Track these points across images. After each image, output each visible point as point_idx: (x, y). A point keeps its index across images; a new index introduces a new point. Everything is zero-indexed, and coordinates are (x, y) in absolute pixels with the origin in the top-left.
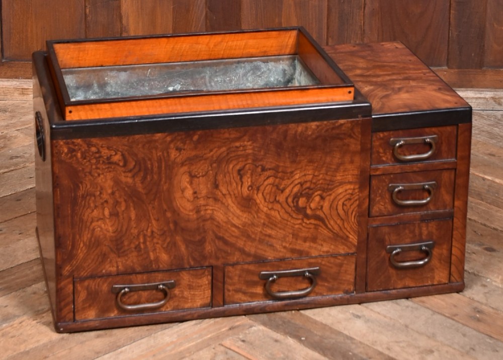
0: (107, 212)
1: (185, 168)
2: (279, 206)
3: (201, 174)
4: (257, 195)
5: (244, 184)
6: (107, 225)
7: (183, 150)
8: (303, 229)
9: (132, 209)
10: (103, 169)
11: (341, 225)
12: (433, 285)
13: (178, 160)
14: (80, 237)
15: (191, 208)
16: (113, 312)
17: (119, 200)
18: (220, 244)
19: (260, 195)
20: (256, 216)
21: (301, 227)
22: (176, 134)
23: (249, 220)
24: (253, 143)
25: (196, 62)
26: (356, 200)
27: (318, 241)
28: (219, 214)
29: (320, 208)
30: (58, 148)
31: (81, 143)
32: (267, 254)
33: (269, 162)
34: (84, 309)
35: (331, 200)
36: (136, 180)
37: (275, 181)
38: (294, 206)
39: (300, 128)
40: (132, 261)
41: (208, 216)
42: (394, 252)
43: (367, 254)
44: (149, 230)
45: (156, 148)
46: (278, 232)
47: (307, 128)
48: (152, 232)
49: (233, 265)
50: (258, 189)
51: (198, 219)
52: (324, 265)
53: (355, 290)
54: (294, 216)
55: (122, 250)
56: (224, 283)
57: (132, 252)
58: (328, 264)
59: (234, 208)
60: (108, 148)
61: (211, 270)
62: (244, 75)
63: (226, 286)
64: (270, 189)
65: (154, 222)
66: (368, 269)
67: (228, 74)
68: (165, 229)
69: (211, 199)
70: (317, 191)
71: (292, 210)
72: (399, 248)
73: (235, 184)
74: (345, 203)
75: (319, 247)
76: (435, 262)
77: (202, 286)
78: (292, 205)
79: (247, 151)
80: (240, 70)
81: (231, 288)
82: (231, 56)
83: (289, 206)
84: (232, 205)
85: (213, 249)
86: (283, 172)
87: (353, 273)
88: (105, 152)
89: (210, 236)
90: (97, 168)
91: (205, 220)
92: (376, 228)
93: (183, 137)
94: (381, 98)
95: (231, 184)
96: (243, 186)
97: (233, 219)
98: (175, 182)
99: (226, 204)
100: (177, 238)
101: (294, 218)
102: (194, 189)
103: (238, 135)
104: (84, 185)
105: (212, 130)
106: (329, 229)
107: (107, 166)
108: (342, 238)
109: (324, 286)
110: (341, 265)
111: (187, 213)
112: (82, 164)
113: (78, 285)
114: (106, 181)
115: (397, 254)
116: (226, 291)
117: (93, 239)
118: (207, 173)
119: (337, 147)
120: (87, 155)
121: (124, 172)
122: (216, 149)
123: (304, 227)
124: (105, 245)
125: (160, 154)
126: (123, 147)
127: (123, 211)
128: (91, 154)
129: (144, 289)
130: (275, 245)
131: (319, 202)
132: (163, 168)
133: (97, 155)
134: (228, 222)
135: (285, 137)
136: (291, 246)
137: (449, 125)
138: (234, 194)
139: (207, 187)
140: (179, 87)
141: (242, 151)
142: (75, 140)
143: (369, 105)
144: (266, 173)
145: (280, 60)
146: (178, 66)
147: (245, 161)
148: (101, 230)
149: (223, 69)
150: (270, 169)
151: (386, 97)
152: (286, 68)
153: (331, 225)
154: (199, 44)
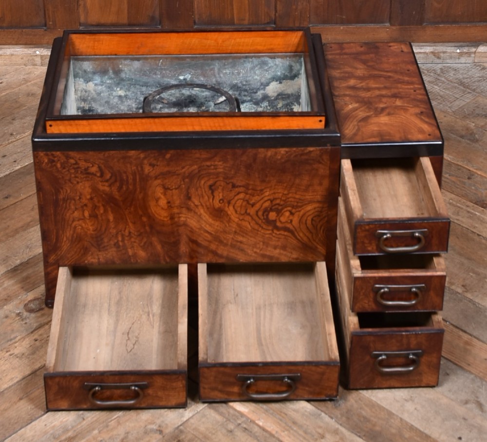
0: (87, 214)
1: (158, 182)
2: (250, 218)
4: (228, 207)
5: (215, 198)
6: (87, 224)
7: (156, 166)
8: (273, 238)
9: (110, 212)
10: (81, 178)
11: (310, 237)
13: (152, 174)
14: (63, 233)
15: (166, 214)
17: (98, 204)
18: (194, 246)
19: (231, 208)
20: (227, 225)
21: (271, 236)
22: (149, 152)
23: (220, 227)
24: (223, 163)
25: (206, 55)
26: (325, 217)
27: (287, 249)
28: (192, 221)
29: (289, 221)
30: (39, 158)
31: (60, 155)
32: (239, 257)
33: (239, 181)
35: (301, 216)
36: (113, 189)
37: (245, 196)
38: (264, 219)
39: (270, 152)
40: (112, 256)
41: (182, 223)
44: (127, 231)
45: (131, 163)
46: (249, 239)
47: (276, 153)
48: (130, 233)
50: (229, 203)
51: (172, 224)
54: (264, 227)
57: (112, 247)
59: (206, 216)
60: (86, 161)
62: (252, 69)
64: (241, 203)
65: (130, 224)
67: (236, 67)
68: (142, 231)
69: (184, 209)
70: (286, 207)
71: (262, 222)
73: (206, 198)
74: (314, 219)
75: (289, 254)
78: (262, 218)
79: (218, 170)
80: (248, 64)
82: (239, 52)
83: (260, 219)
84: (205, 214)
85: (187, 250)
86: (253, 189)
88: (83, 164)
89: (184, 239)
90: (76, 177)
91: (179, 226)
93: (156, 155)
94: (360, 121)
95: (203, 197)
97: (205, 226)
98: (150, 193)
99: (199, 213)
100: (153, 239)
101: (264, 229)
102: (167, 199)
103: (209, 156)
104: (65, 191)
105: (183, 151)
106: (298, 239)
108: (311, 248)
111: (162, 218)
112: (61, 173)
114: (85, 188)
117: (75, 235)
118: (179, 187)
119: (307, 171)
120: (66, 165)
121: (101, 182)
122: (188, 167)
123: (274, 237)
124: (86, 241)
125: (134, 168)
126: (100, 161)
127: (102, 214)
128: (70, 165)
130: (246, 250)
131: (289, 217)
133: (76, 166)
134: (201, 228)
135: (255, 160)
136: (261, 252)
138: (206, 206)
139: (180, 198)
140: (190, 76)
141: (213, 169)
142: (54, 153)
143: (339, 135)
144: (236, 189)
145: (286, 56)
146: (188, 57)
147: (217, 178)
148: (82, 228)
149: (231, 63)
150: (240, 186)
151: (365, 119)
152: (293, 64)
153: (301, 238)
154: (208, 39)
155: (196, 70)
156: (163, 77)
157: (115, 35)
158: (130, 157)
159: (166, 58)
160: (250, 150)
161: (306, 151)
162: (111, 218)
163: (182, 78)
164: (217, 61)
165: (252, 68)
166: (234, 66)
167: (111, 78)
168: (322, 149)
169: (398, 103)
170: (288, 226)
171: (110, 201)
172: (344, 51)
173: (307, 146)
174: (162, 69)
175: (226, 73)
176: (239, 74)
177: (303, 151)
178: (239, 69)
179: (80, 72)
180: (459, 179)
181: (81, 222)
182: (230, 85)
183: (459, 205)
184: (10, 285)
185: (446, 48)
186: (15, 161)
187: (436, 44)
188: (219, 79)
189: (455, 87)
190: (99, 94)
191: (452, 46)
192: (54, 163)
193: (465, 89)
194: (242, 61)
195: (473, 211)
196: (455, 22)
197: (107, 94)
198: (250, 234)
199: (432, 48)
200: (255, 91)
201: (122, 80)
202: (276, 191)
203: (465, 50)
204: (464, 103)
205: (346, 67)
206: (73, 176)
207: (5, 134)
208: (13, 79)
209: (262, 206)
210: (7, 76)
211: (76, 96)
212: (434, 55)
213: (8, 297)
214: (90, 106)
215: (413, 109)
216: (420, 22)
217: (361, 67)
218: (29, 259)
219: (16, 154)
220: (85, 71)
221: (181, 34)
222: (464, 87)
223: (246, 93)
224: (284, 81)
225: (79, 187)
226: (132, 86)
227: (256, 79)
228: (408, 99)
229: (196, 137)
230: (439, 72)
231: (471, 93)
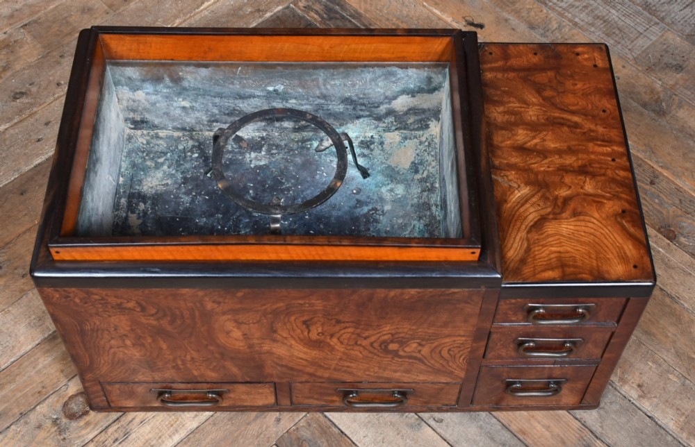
1: (228, 316)
2: (361, 348)
3: (251, 322)
4: (330, 339)
5: (312, 331)
6: (132, 350)
7: (222, 303)
9: (161, 342)
10: (113, 312)
11: (444, 364)
12: (558, 404)
13: (217, 310)
14: (99, 357)
15: (241, 344)
18: (283, 369)
19: (335, 339)
20: (329, 353)
21: (390, 362)
22: (211, 290)
23: (320, 355)
24: (323, 302)
25: (305, 63)
26: (468, 348)
27: (412, 372)
28: (279, 350)
29: (417, 351)
31: (76, 291)
33: (347, 317)
34: (119, 399)
35: (433, 346)
36: (161, 322)
37: (355, 330)
38: (381, 349)
39: (394, 292)
40: (171, 375)
41: (264, 351)
43: (476, 383)
44: (188, 357)
45: (185, 300)
46: (359, 364)
47: (402, 293)
48: (193, 358)
49: (302, 382)
50: (332, 335)
51: (251, 352)
52: (420, 388)
53: (457, 404)
55: (156, 367)
56: (291, 392)
57: (170, 369)
58: (424, 387)
59: (299, 346)
60: (116, 297)
61: (273, 384)
63: (294, 394)
64: (348, 336)
65: (192, 351)
66: (476, 393)
68: (209, 357)
69: (267, 340)
70: (413, 340)
71: (378, 351)
73: (299, 331)
74: (452, 349)
75: (414, 376)
77: (262, 393)
78: (378, 347)
79: (315, 307)
80: (368, 74)
81: (299, 395)
82: (355, 59)
83: (375, 348)
84: (297, 344)
85: (275, 372)
86: (366, 324)
87: (457, 394)
88: (113, 300)
89: (269, 364)
90: (105, 311)
93: (222, 292)
95: (294, 330)
97: (298, 354)
98: (216, 326)
99: (289, 344)
100: (226, 363)
101: (381, 356)
102: (243, 332)
103: (302, 294)
104: (92, 322)
106: (427, 365)
107: (118, 310)
108: (445, 372)
109: (418, 400)
110: (442, 389)
111: (236, 347)
112: (83, 307)
113: (107, 386)
114: (121, 321)
116: (294, 397)
117: (116, 359)
118: (258, 322)
119: (446, 310)
120: (88, 300)
121: (144, 316)
122: (270, 304)
123: (394, 363)
124: (133, 364)
125: (190, 304)
126: (137, 297)
127: (150, 343)
128: (93, 300)
130: (355, 372)
131: (416, 347)
132: (197, 315)
133: (103, 301)
134: (293, 356)
135: (370, 299)
136: (376, 374)
138: (299, 337)
139: (261, 331)
140: (282, 87)
143: (500, 275)
145: (424, 66)
146: (279, 65)
148: (125, 354)
149: (343, 72)
152: (433, 75)
153: (432, 364)
154: (308, 44)
155: (291, 81)
156: (244, 87)
157: (167, 36)
159: (248, 65)
160: (364, 290)
161: (447, 292)
163: (271, 89)
164: (322, 71)
165: (374, 80)
166: (347, 76)
167: (169, 87)
168: (472, 291)
169: (589, 186)
174: (242, 78)
175: (335, 84)
176: (354, 85)
177: (443, 292)
178: (354, 79)
179: (123, 79)
181: (121, 349)
182: (340, 98)
184: (47, 365)
188: (324, 92)
189: (638, 13)
190: (154, 104)
192: (70, 298)
193: (650, 16)
194: (359, 70)
197: (165, 104)
198: (361, 360)
200: (376, 105)
201: (185, 89)
202: (399, 326)
204: (649, 43)
205: (511, 99)
206: (101, 310)
209: (379, 339)
211: (121, 107)
213: (43, 387)
214: (142, 117)
215: (611, 203)
217: (534, 100)
220: (130, 78)
221: (268, 38)
222: (650, 14)
223: (363, 108)
224: (419, 94)
226: (200, 97)
227: (379, 92)
228: (603, 178)
231: (658, 24)
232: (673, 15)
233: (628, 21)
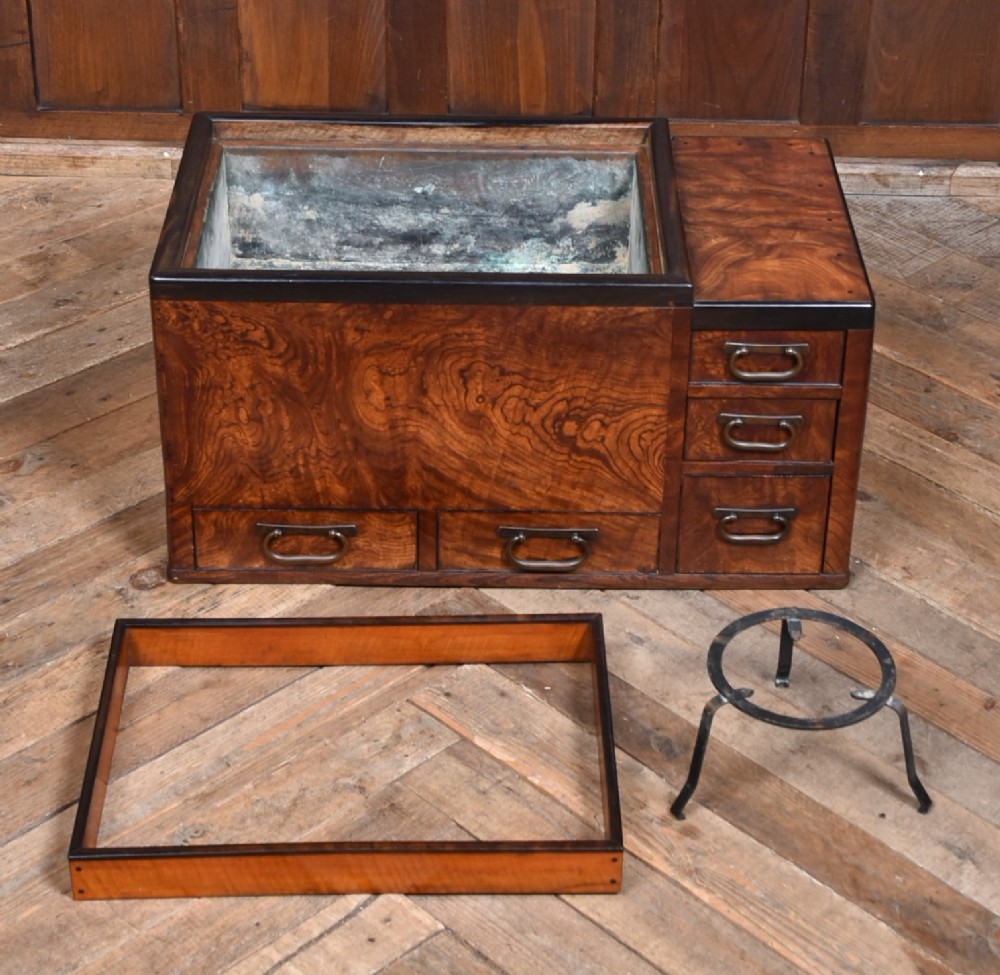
0: (243, 415)
1: (371, 360)
2: (530, 431)
3: (397, 371)
4: (492, 410)
5: (470, 392)
6: (244, 433)
7: (366, 333)
8: (571, 469)
9: (284, 413)
10: (235, 350)
11: (635, 468)
12: (792, 574)
13: (359, 346)
14: (201, 449)
15: (382, 420)
16: (258, 562)
17: (263, 399)
18: (431, 480)
19: (498, 412)
20: (490, 443)
21: (566, 465)
22: (355, 306)
23: (478, 446)
24: (485, 330)
26: (662, 433)
27: (595, 489)
28: (428, 434)
29: (599, 439)
30: (161, 311)
31: (198, 308)
32: (509, 501)
33: (514, 363)
34: (210, 552)
35: (619, 429)
36: (289, 371)
37: (522, 392)
38: (555, 433)
39: (568, 313)
40: (286, 492)
41: (410, 436)
42: (728, 518)
43: (679, 516)
44: (313, 448)
45: (323, 326)
46: (528, 469)
47: (578, 315)
48: (318, 451)
49: (453, 512)
50: (494, 402)
51: (393, 438)
52: (607, 526)
53: (658, 568)
54: (555, 447)
55: (270, 473)
56: (437, 538)
57: (286, 477)
58: (612, 525)
59: (453, 426)
60: (243, 319)
61: (416, 516)
63: (442, 541)
64: (514, 404)
65: (320, 436)
66: (680, 540)
67: (516, 174)
68: (340, 448)
69: (414, 411)
70: (594, 413)
71: (551, 438)
72: (735, 513)
73: (454, 392)
74: (644, 435)
75: (598, 499)
76: (796, 540)
77: (400, 538)
78: (552, 431)
79: (476, 342)
80: (537, 168)
81: (449, 545)
83: (548, 433)
84: (451, 422)
85: (419, 486)
86: (536, 380)
87: (656, 541)
88: (238, 325)
89: (414, 465)
90: (226, 348)
91: (404, 441)
92: (695, 478)
93: (368, 311)
94: (729, 266)
95: (448, 391)
96: (469, 395)
97: (451, 443)
98: (355, 379)
99: (440, 420)
100: (359, 463)
101: (555, 451)
102: (386, 393)
103: (459, 316)
104: (205, 372)
105: (415, 306)
106: (614, 472)
107: (241, 346)
108: (637, 488)
109: (605, 557)
110: (634, 529)
111: (375, 427)
112: (200, 339)
113: (200, 517)
114: (240, 368)
115: (730, 521)
116: (441, 549)
117: (222, 453)
118: (407, 371)
119: (631, 349)
120: (209, 326)
121: (271, 357)
122: (422, 335)
123: (572, 466)
124: (242, 463)
125: (328, 335)
126: (268, 319)
127: (270, 416)
128: (215, 325)
129: (308, 533)
130: (522, 489)
131: (598, 432)
132: (334, 357)
133: (225, 328)
134: (444, 447)
135: (541, 327)
136: (549, 493)
137: (831, 330)
138: (454, 406)
139: (408, 391)
140: (433, 188)
141: (467, 341)
142: (187, 303)
143: (689, 286)
144: (508, 378)
145: (605, 157)
146: (432, 154)
147: (472, 357)
148: (235, 440)
149: (507, 165)
150: (514, 373)
151: (739, 263)
152: (617, 172)
153: (619, 468)
155: (445, 177)
156: (386, 188)
158: (321, 315)
159: (393, 154)
160: (533, 308)
161: (631, 314)
162: (286, 424)
163: (418, 190)
164: (483, 162)
165: (545, 177)
166: (511, 172)
167: (293, 188)
168: (659, 311)
169: (799, 238)
170: (598, 447)
171: (284, 392)
172: (708, 151)
173: (634, 305)
174: (385, 173)
175: (498, 184)
176: (520, 185)
177: (626, 312)
179: (239, 174)
180: (909, 391)
181: (232, 429)
182: (503, 206)
183: (905, 434)
184: (108, 543)
185: (899, 167)
186: (121, 339)
187: (882, 160)
188: (484, 194)
189: (913, 237)
190: (271, 216)
191: (909, 165)
192: (188, 322)
193: (929, 240)
194: (526, 162)
195: (929, 446)
196: (917, 120)
197: (286, 215)
198: (530, 460)
199: (874, 167)
200: (548, 217)
201: (313, 191)
202: (576, 383)
203: (934, 172)
204: (926, 264)
205: (710, 176)
206: (220, 345)
207: (103, 292)
208: (120, 200)
209: (552, 409)
210: (111, 195)
211: (231, 219)
212: (878, 180)
213: (103, 562)
214: (255, 236)
215: (825, 249)
216: (854, 119)
217: (736, 177)
218: (141, 502)
219: (123, 326)
220: (248, 173)
222: (929, 237)
223: (532, 222)
224: (601, 201)
225: (231, 367)
226: (330, 203)
227: (552, 196)
228: (816, 232)
229: (439, 282)
230: (884, 209)
231: (940, 247)
232: (960, 239)
233: (898, 244)
